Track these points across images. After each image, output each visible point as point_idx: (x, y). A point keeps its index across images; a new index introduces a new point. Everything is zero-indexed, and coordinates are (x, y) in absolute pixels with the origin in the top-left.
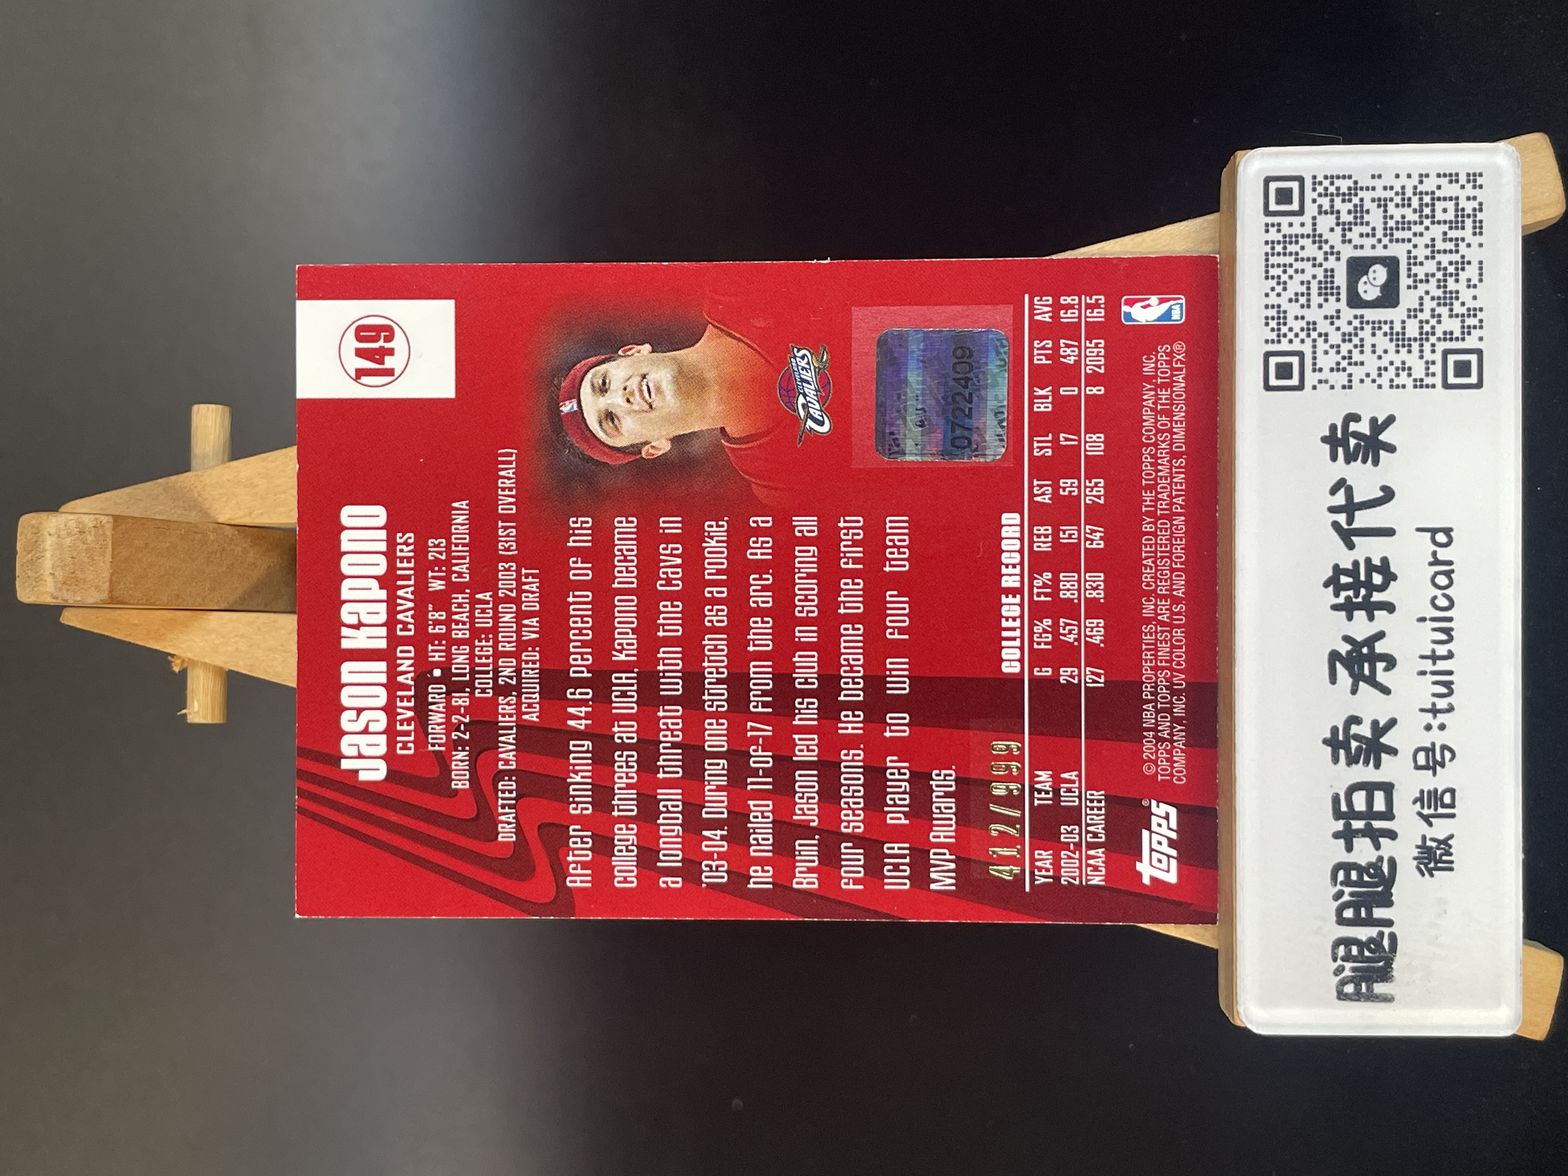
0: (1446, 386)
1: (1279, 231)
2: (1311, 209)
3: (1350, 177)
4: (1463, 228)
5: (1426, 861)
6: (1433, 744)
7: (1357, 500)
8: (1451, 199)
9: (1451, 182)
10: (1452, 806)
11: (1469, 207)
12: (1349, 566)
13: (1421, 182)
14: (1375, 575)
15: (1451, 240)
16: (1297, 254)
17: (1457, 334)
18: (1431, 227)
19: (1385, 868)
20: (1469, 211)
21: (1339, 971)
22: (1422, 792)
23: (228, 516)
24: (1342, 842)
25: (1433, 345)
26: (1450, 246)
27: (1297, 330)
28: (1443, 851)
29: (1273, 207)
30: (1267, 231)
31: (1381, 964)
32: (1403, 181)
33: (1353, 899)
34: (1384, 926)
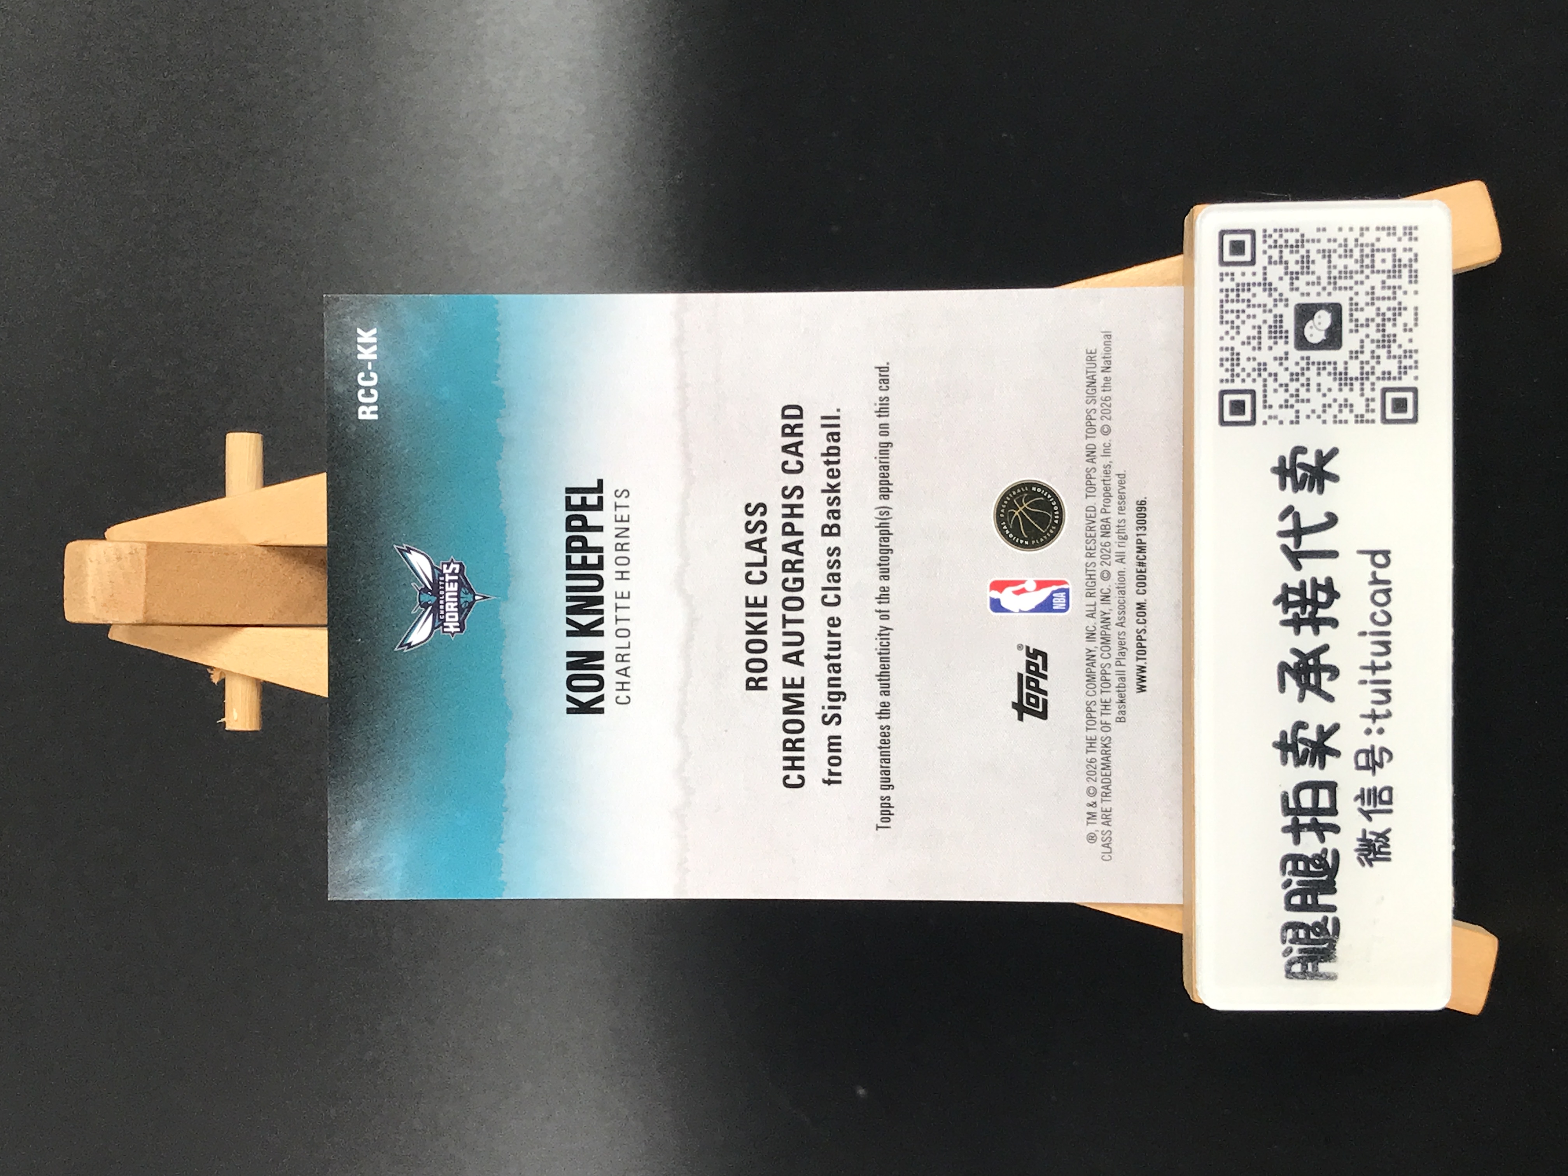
0: (1385, 421)
1: (1233, 280)
2: (1261, 260)
3: (1297, 230)
4: (1400, 277)
5: (1366, 853)
6: (1373, 747)
7: (1304, 525)
8: (1389, 250)
9: (1389, 234)
10: (1390, 802)
12: (1297, 586)
13: (1362, 235)
14: (1320, 593)
15: (1389, 288)
16: (1249, 301)
17: (1395, 373)
18: (1371, 276)
19: (1329, 859)
20: (1405, 261)
21: (1288, 952)
22: (1363, 790)
23: (262, 538)
25: (1373, 384)
26: (1389, 293)
27: (1249, 370)
28: (1381, 844)
29: (1227, 257)
30: (1222, 280)
31: (1325, 946)
32: (1346, 233)
33: (1301, 887)
34: (1327, 911)
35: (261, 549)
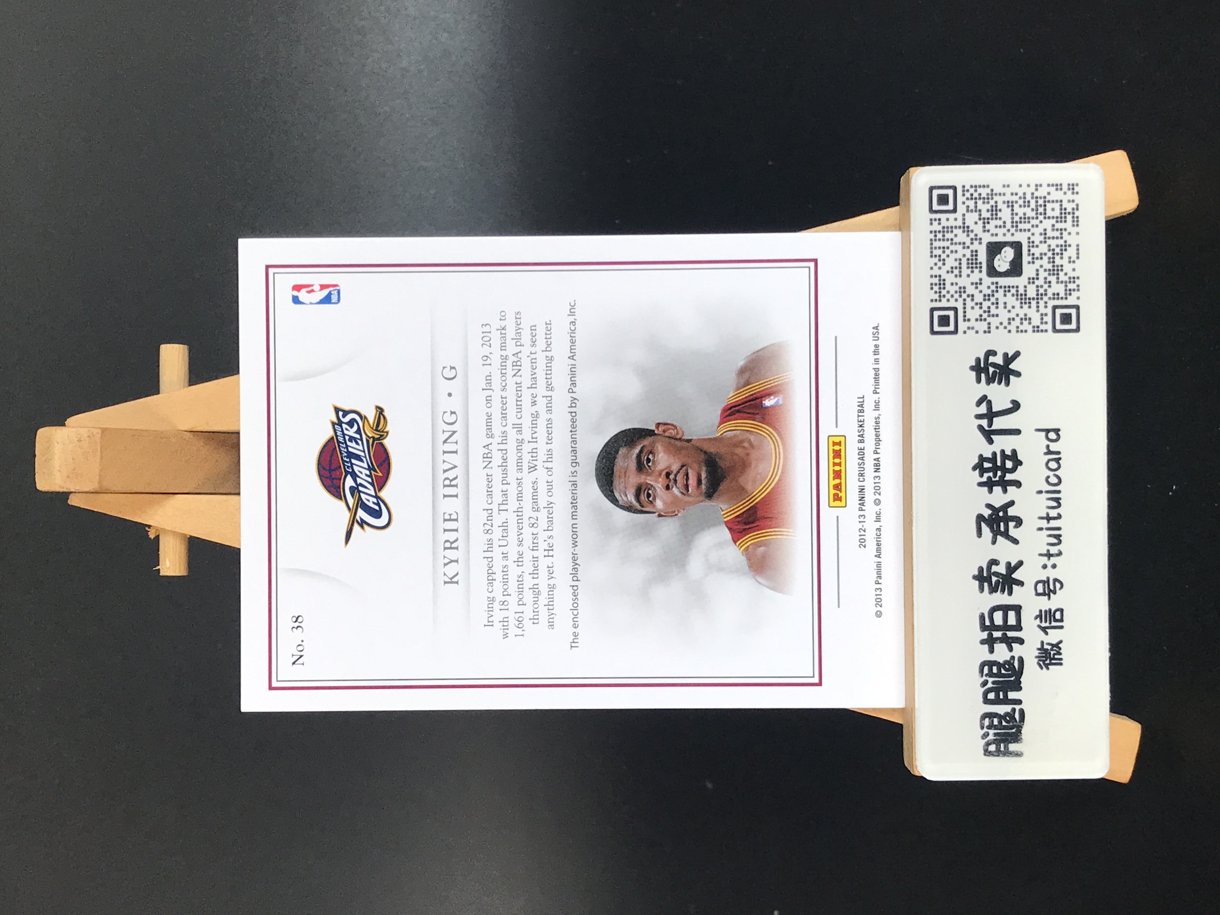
0: (1055, 330)
1: (939, 224)
2: (961, 209)
3: (988, 186)
4: (1065, 221)
5: (1044, 659)
6: (1048, 579)
7: (995, 409)
8: (1057, 201)
9: (1057, 189)
10: (1061, 620)
12: (990, 456)
13: (1037, 190)
14: (1007, 462)
15: (1057, 230)
16: (952, 240)
17: (1062, 294)
18: (1044, 221)
19: (1016, 664)
20: (1069, 210)
21: (986, 735)
22: (1041, 611)
23: (190, 425)
24: (986, 647)
25: (1046, 303)
26: (1057, 234)
27: (952, 292)
28: (1055, 652)
29: (935, 207)
30: (931, 224)
31: (1014, 731)
32: (1024, 189)
33: (994, 686)
34: (1015, 704)
35: (189, 434)
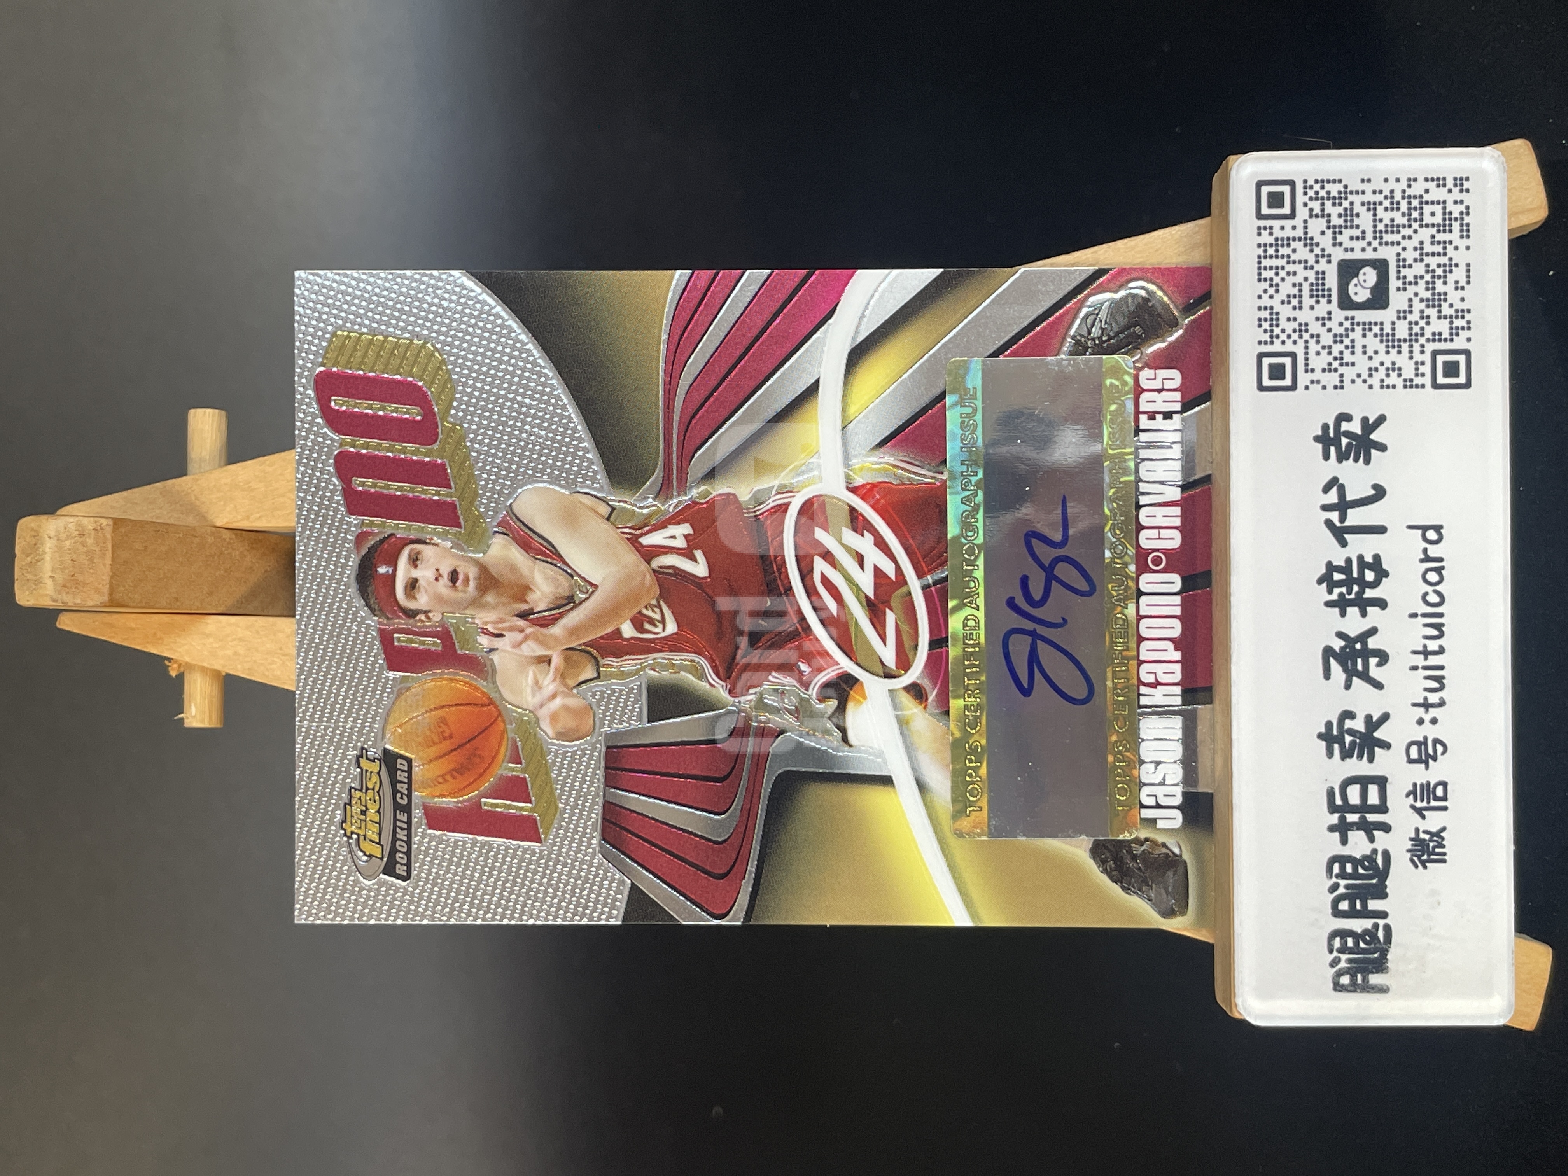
0: (1436, 386)
1: (1271, 234)
2: (1302, 213)
3: (1340, 181)
4: (1451, 231)
5: (1420, 853)
6: (1426, 738)
7: (1349, 498)
8: (1438, 203)
9: (1438, 186)
10: (1444, 798)
11: (1456, 210)
12: (1343, 564)
13: (1409, 186)
14: (1367, 572)
15: (1439, 243)
16: (1289, 256)
17: (1446, 335)
18: (1420, 230)
19: (1380, 861)
20: (1456, 214)
21: (1335, 962)
22: (1415, 785)
23: (225, 520)
24: (1337, 835)
25: (1422, 346)
26: (1439, 249)
27: (1289, 331)
28: (1435, 843)
29: (1265, 210)
30: (1259, 234)
31: (1376, 955)
32: (1392, 185)
33: (1348, 891)
34: (1378, 918)
35: (228, 532)
